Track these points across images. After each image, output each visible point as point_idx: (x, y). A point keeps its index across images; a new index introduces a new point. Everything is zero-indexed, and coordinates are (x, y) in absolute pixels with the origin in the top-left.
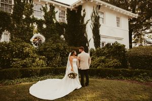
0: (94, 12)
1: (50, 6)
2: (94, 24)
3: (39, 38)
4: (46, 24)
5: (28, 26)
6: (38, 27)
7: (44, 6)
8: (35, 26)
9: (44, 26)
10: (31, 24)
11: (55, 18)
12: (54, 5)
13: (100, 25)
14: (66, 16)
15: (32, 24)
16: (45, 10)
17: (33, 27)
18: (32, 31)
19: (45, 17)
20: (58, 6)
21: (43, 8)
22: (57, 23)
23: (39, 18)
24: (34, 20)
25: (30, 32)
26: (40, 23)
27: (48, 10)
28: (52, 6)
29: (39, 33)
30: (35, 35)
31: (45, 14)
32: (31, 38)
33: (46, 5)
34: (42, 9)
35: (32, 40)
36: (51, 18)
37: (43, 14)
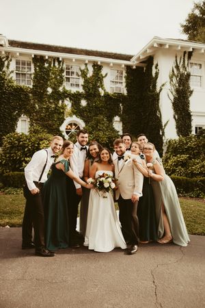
0: (177, 67)
1: (94, 66)
2: (177, 91)
3: (75, 125)
4: (86, 98)
5: (56, 105)
6: (72, 106)
7: (83, 67)
8: (68, 103)
9: (84, 103)
10: (60, 102)
11: (102, 86)
12: (99, 63)
13: (191, 92)
14: (124, 80)
15: (63, 102)
16: (84, 74)
17: (63, 107)
18: (63, 113)
19: (84, 87)
20: (108, 64)
21: (81, 71)
22: (107, 95)
23: (74, 90)
24: (66, 95)
25: (59, 115)
26: (75, 98)
27: (90, 74)
28: (98, 65)
29: (74, 116)
30: (68, 120)
31: (84, 82)
32: (60, 125)
33: (86, 64)
34: (80, 73)
35: (63, 128)
36: (96, 88)
37: (81, 81)
